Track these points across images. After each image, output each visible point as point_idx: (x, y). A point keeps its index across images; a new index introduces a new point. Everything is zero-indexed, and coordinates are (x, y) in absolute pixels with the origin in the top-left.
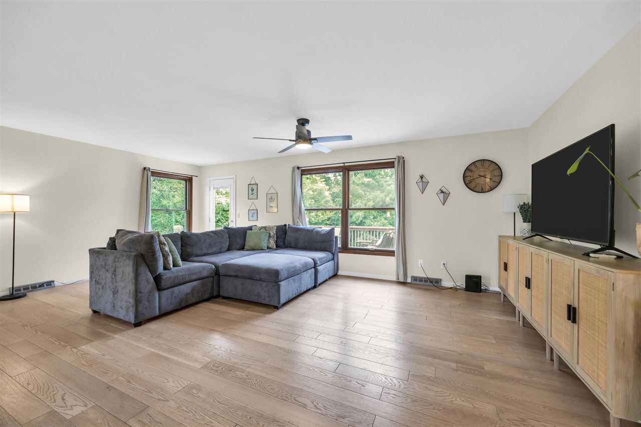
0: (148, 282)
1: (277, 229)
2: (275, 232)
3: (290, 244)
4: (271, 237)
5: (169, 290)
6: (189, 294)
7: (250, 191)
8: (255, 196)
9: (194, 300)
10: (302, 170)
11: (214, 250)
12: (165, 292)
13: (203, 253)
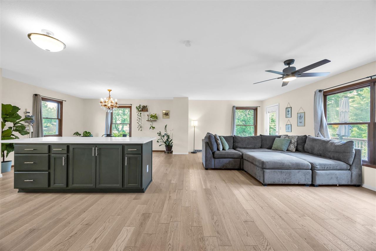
0: (210, 154)
1: (297, 138)
2: (295, 140)
3: (307, 150)
4: (292, 143)
5: (218, 159)
6: (227, 164)
7: (287, 112)
8: (290, 116)
9: (230, 167)
10: (324, 92)
11: (250, 146)
12: (217, 160)
13: (243, 147)
